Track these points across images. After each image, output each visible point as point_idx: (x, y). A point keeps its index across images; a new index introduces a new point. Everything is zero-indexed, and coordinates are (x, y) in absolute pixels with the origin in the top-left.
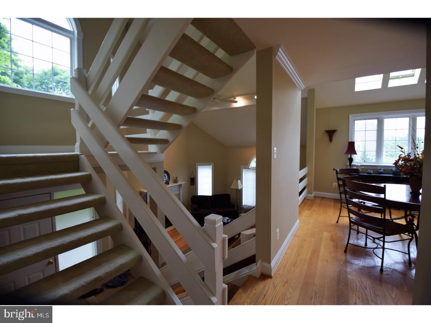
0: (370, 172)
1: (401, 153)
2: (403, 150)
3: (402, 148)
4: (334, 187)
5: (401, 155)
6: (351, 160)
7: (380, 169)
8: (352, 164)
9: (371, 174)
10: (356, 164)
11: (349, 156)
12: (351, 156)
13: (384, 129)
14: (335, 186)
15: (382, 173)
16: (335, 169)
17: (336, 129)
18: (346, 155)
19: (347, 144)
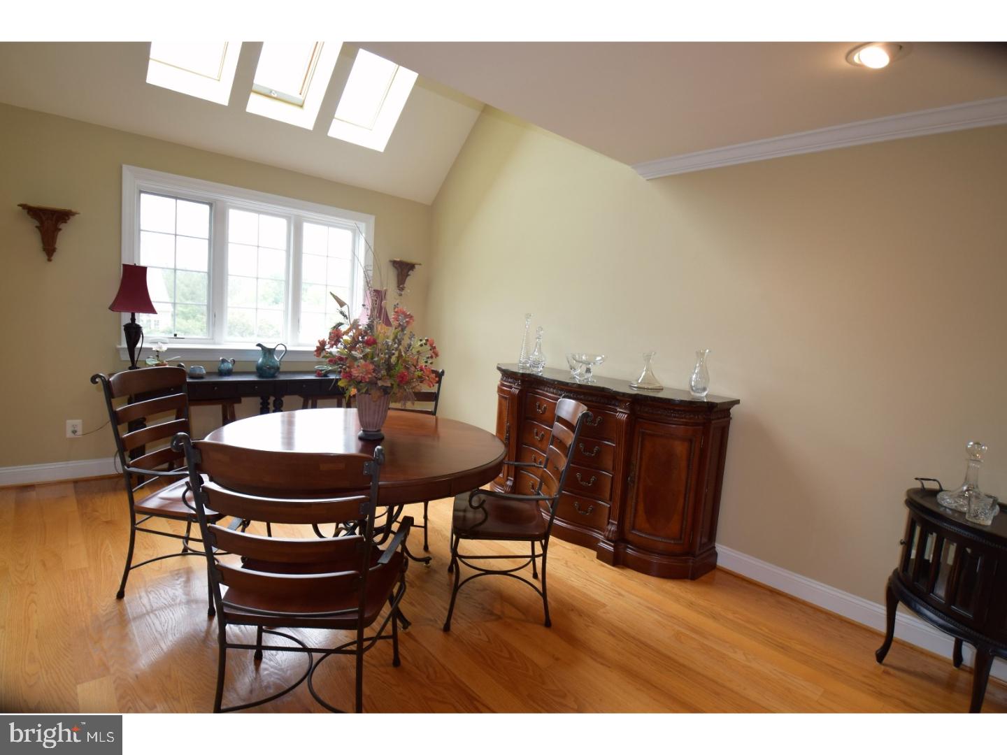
0: (198, 372)
1: (341, 319)
2: (345, 309)
3: (342, 304)
4: (69, 434)
5: (340, 324)
6: (134, 333)
7: (223, 361)
8: (139, 345)
9: (201, 377)
10: (155, 347)
11: (126, 318)
12: (133, 319)
13: (230, 240)
14: (74, 432)
15: (229, 373)
16: (98, 376)
17: (73, 210)
18: (116, 314)
19: (117, 275)
